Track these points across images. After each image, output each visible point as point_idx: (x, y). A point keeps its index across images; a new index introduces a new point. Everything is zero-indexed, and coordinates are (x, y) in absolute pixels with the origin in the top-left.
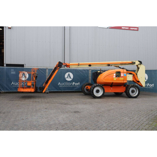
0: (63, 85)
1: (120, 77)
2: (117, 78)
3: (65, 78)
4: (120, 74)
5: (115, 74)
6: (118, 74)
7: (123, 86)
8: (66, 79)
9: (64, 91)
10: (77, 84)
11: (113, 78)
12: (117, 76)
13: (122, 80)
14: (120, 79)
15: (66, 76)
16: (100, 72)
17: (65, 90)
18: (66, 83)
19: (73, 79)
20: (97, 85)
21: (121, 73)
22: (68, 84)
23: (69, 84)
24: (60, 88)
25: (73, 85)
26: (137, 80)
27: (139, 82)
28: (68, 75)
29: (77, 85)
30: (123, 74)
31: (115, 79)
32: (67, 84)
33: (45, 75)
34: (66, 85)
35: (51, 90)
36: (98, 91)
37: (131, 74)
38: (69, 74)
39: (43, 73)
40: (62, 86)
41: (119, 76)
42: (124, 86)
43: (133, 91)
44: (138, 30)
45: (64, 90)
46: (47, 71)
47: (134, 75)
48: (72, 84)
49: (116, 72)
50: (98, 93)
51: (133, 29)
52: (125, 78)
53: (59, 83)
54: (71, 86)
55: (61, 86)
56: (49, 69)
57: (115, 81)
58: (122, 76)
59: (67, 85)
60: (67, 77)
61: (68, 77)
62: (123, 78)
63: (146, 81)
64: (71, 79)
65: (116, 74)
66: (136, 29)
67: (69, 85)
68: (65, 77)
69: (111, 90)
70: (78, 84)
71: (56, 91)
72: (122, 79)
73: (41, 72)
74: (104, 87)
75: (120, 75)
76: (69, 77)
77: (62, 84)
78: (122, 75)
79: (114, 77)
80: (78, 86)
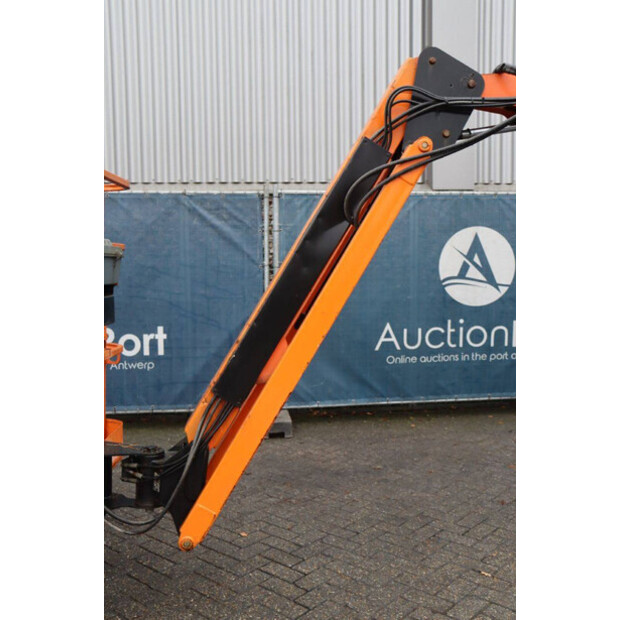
0: (424, 349)
3: (440, 287)
8: (448, 290)
15: (450, 261)
18: (450, 330)
22: (466, 336)
23: (477, 336)
24: (393, 379)
25: (510, 348)
28: (470, 256)
32: (455, 337)
33: (256, 263)
34: (446, 350)
35: (314, 400)
38: (476, 247)
39: (236, 236)
40: (413, 359)
45: (426, 395)
46: (272, 217)
48: (500, 334)
53: (387, 335)
54: (494, 357)
55: (402, 360)
56: (288, 201)
59: (456, 351)
60: (462, 274)
61: (465, 268)
64: (496, 286)
67: (480, 350)
68: (443, 274)
71: (353, 402)
73: (213, 226)
76: (473, 272)
77: (412, 340)
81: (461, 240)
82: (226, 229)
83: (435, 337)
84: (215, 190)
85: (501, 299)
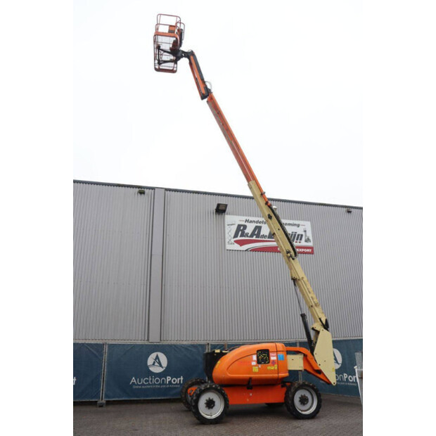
0: (143, 384)
1: (269, 363)
2: (260, 366)
3: (147, 367)
4: (269, 356)
5: (255, 357)
6: (263, 356)
7: (280, 386)
8: (150, 368)
9: (145, 399)
10: (177, 381)
11: (252, 367)
12: (260, 361)
13: (274, 370)
14: (269, 368)
15: (150, 361)
16: (221, 352)
17: (147, 396)
18: (150, 379)
19: (167, 368)
20: (208, 386)
21: (271, 354)
22: (154, 381)
23: (157, 381)
24: (134, 392)
25: (166, 384)
26: (316, 368)
27: (320, 372)
28: (155, 360)
29: (177, 384)
30: (275, 354)
31: (255, 369)
32: (151, 381)
33: (100, 360)
34: (149, 384)
35: (113, 398)
36: (210, 404)
37: (297, 353)
38: (157, 357)
41: (266, 360)
42: (283, 386)
43: (304, 400)
44: (312, 253)
46: (106, 349)
47: (305, 356)
48: (163, 380)
49: (258, 351)
50: (212, 408)
51: (303, 250)
52: (281, 364)
53: (133, 380)
54: (161, 386)
55: (137, 387)
56: (110, 346)
57: (256, 373)
58: (273, 361)
59: (152, 385)
60: (154, 364)
61: (154, 363)
62: (276, 366)
63: (338, 366)
64: (162, 367)
65: (258, 357)
66: (308, 250)
67: (158, 384)
68: (148, 364)
69: (250, 397)
70: (180, 380)
71: (123, 399)
72: (272, 368)
74: (226, 391)
75: (269, 358)
76: (156, 364)
77: (140, 382)
78: (273, 358)
79: (254, 363)
80: (179, 386)
81: (153, 356)
82: (95, 352)
83: (146, 381)
84: (93, 342)
85: (164, 371)
